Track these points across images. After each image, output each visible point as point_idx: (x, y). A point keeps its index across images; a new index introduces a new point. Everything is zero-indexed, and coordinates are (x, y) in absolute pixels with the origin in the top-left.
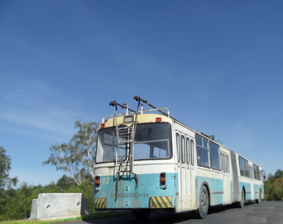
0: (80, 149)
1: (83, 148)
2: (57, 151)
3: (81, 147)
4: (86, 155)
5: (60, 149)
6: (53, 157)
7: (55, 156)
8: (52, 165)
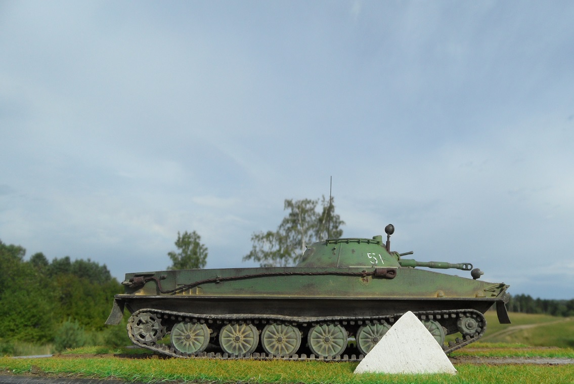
0: (291, 239)
1: (295, 237)
2: (260, 242)
3: (293, 236)
4: (299, 247)
5: (265, 240)
6: (255, 251)
7: (258, 249)
8: (255, 261)
